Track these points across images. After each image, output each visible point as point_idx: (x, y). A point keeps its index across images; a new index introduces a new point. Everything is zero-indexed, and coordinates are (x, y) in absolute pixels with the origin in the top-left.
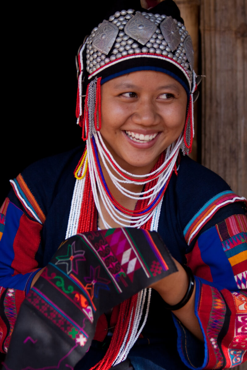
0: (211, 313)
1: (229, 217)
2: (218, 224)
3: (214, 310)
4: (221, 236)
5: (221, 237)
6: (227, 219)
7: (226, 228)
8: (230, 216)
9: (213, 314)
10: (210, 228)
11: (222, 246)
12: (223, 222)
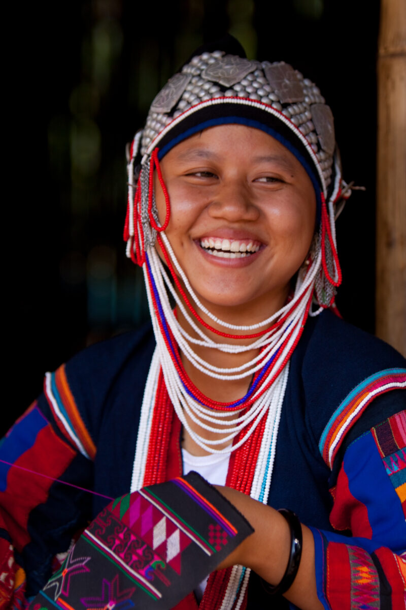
0: (352, 592)
1: (396, 415)
2: (375, 427)
3: (357, 586)
4: (380, 448)
5: (381, 451)
6: (391, 418)
7: (391, 433)
8: (397, 412)
9: (355, 594)
10: (360, 435)
11: (384, 465)
12: (385, 424)
